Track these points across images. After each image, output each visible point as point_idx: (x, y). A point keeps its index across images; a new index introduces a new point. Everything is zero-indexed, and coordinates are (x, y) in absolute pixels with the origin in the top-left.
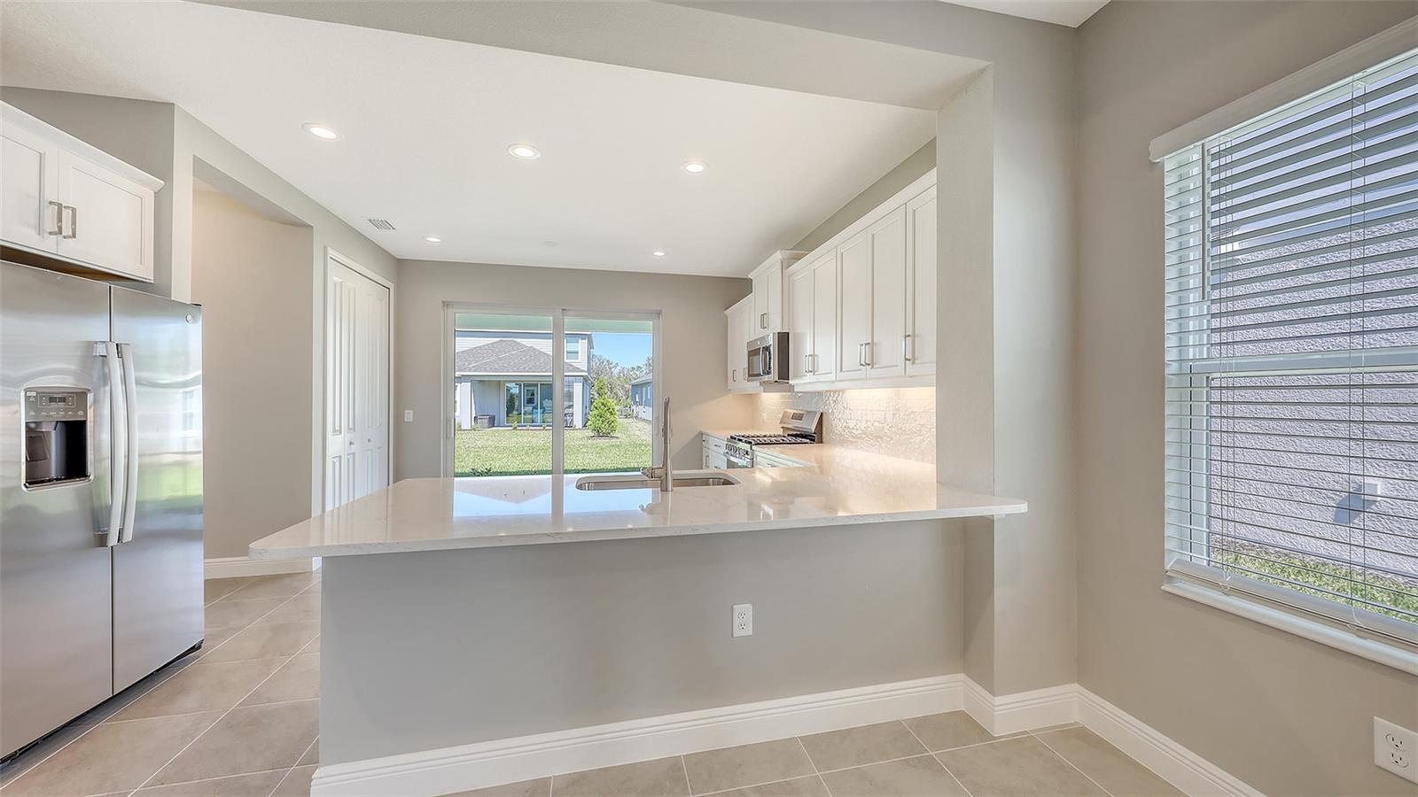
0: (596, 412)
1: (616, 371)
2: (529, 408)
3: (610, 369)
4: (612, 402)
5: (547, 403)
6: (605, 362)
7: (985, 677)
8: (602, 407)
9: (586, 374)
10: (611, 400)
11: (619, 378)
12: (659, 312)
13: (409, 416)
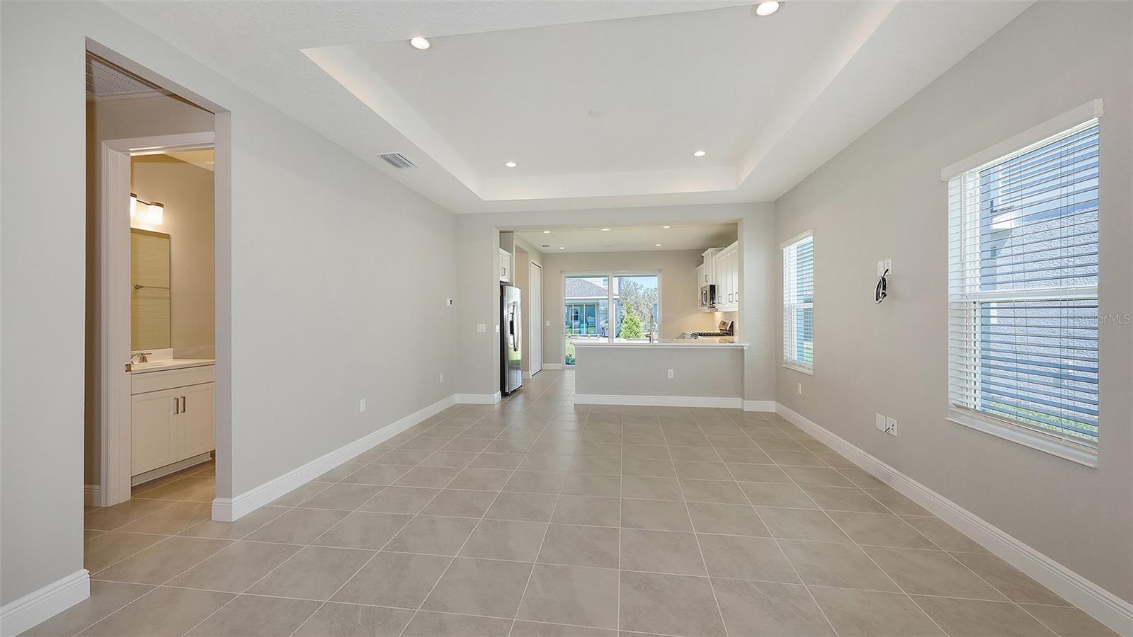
0: (626, 325)
1: (641, 292)
2: (577, 323)
3: (636, 289)
4: (637, 319)
5: (590, 319)
6: (632, 283)
7: (742, 396)
8: (630, 322)
9: (618, 297)
10: (636, 317)
11: (643, 298)
12: (661, 270)
13: (548, 323)
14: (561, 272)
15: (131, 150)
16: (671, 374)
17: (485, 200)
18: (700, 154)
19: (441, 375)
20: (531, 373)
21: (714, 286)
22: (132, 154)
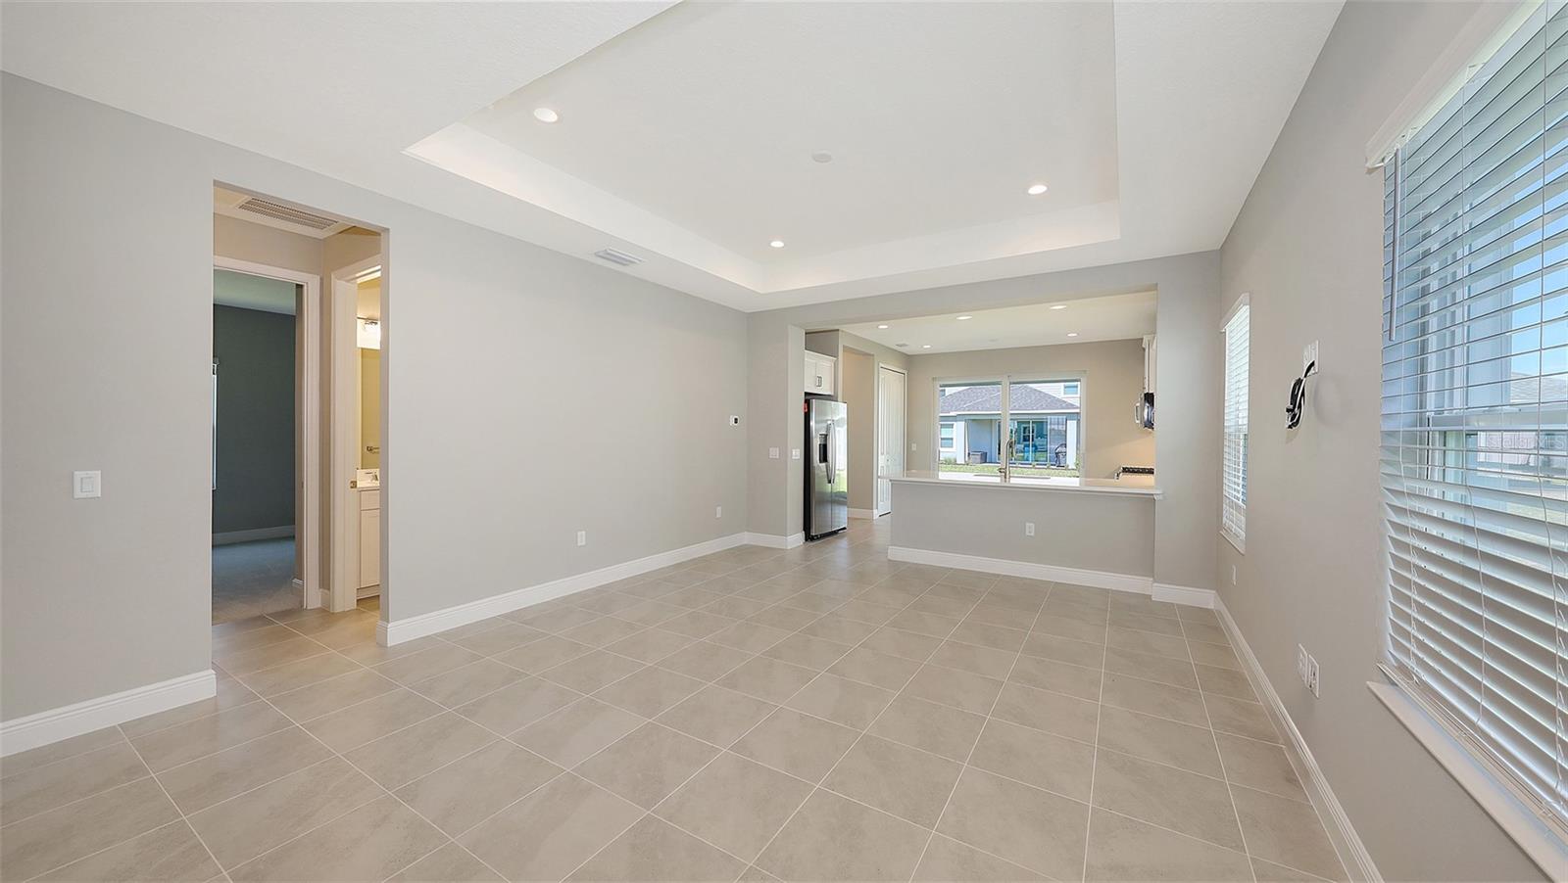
5: (1038, 442)
7: (1152, 575)
12: (1085, 371)
13: (914, 447)
14: (934, 379)
15: (357, 275)
16: (1030, 529)
17: (761, 292)
18: (1037, 189)
19: (719, 509)
20: (876, 513)
21: (1152, 394)
22: (359, 281)
